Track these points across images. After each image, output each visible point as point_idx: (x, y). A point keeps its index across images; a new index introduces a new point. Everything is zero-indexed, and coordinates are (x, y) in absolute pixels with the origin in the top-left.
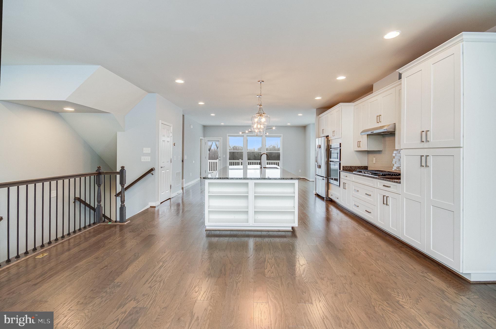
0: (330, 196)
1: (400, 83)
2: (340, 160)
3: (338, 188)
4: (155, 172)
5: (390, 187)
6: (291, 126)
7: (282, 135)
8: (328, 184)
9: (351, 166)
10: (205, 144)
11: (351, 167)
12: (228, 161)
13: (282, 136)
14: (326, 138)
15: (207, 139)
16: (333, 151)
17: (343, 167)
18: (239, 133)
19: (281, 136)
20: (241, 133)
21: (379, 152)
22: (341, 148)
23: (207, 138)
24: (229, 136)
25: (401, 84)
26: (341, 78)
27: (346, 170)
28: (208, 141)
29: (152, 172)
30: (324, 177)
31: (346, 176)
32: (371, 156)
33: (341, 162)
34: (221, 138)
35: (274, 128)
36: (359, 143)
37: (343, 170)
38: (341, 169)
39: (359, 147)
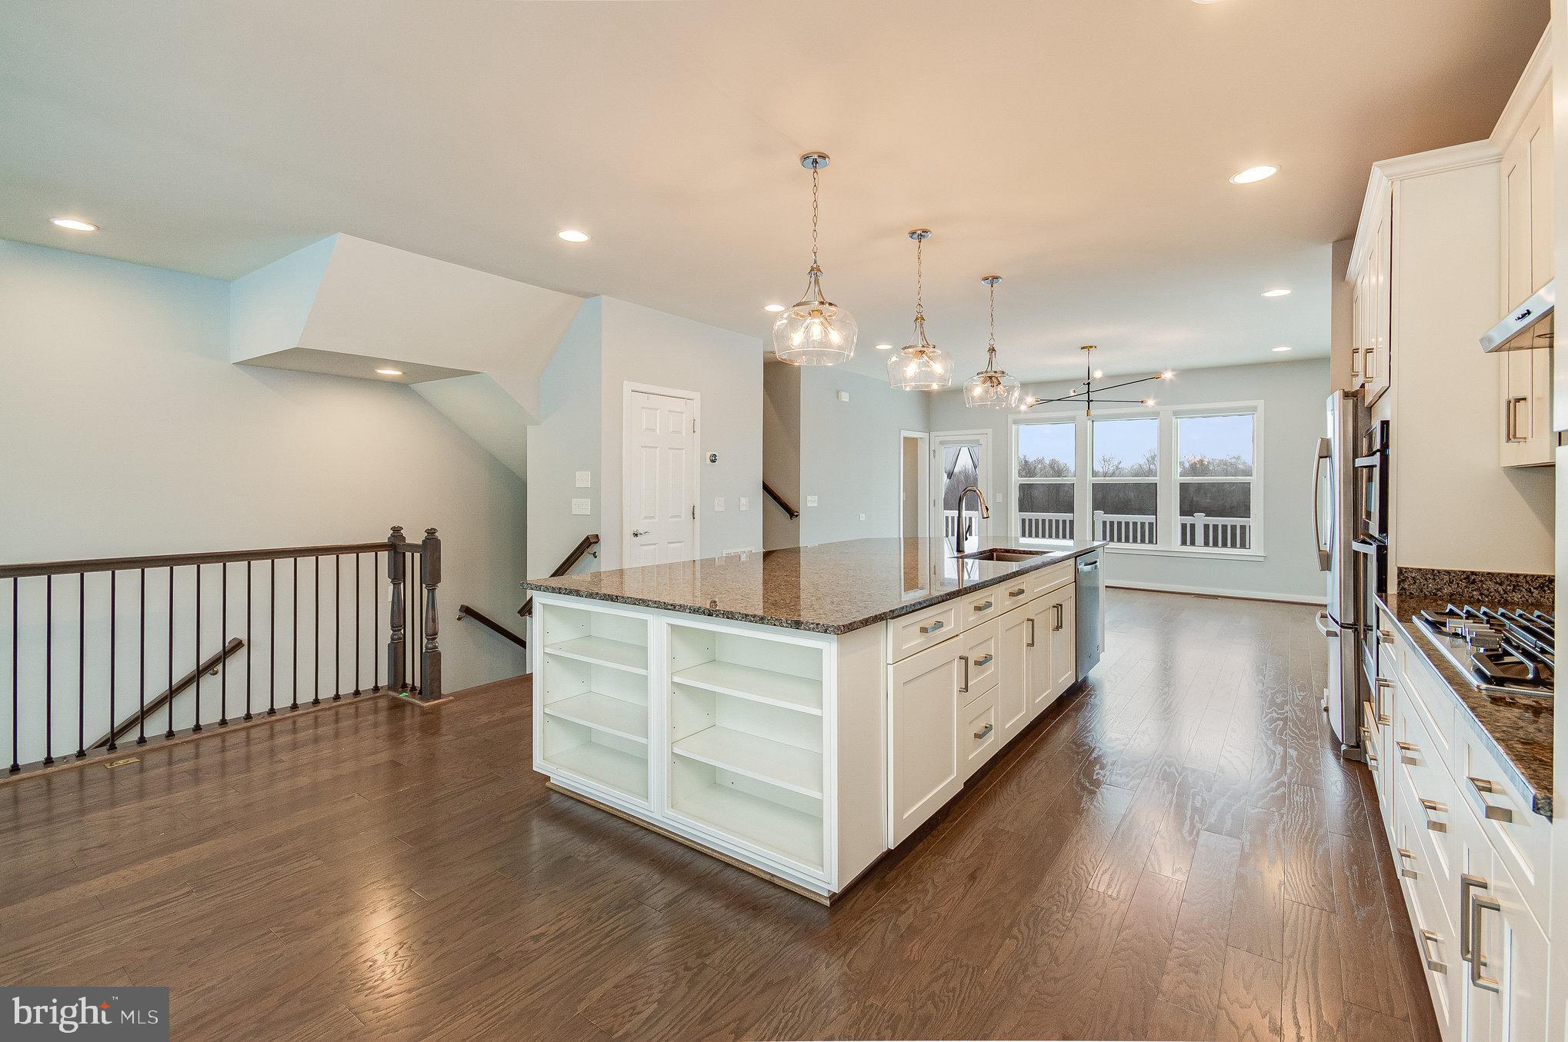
2: (1383, 529)
4: (604, 548)
7: (1259, 404)
8: (1358, 664)
10: (932, 453)
12: (1015, 517)
13: (1261, 409)
15: (938, 436)
17: (1402, 572)
19: (1254, 409)
22: (1393, 451)
23: (939, 433)
24: (1016, 422)
28: (943, 443)
29: (594, 548)
30: (1337, 622)
31: (1392, 640)
33: (1391, 542)
34: (987, 431)
35: (1168, 375)
36: (1512, 414)
37: (1402, 593)
38: (1393, 586)
39: (1513, 437)
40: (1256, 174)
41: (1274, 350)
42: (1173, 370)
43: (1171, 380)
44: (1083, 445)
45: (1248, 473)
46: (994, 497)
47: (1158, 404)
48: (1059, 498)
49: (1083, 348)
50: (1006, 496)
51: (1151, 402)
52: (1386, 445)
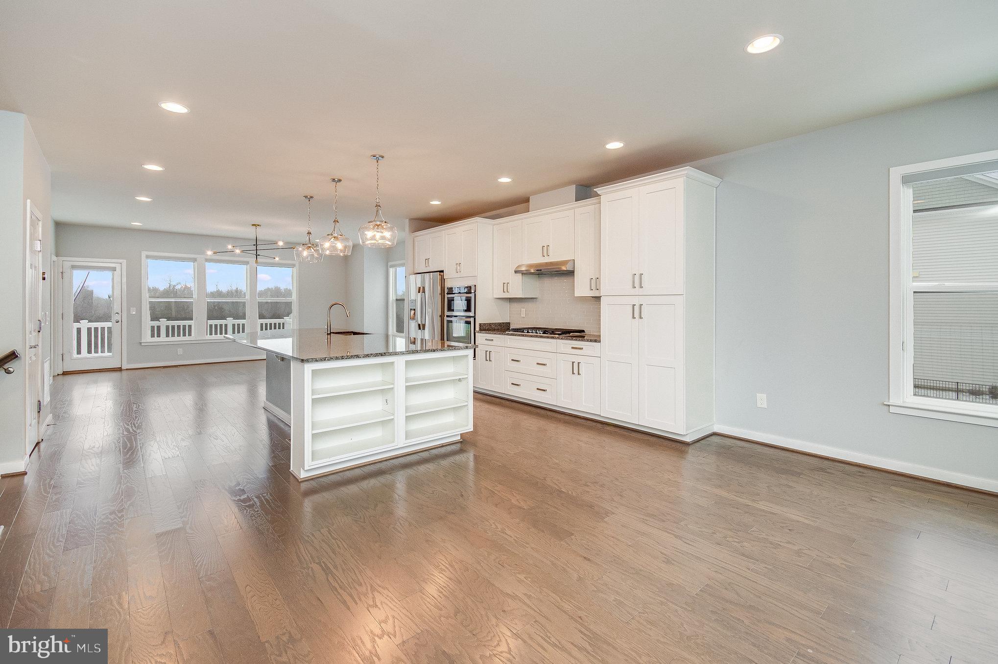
2: (475, 314)
5: (582, 349)
7: (296, 263)
10: (60, 275)
11: (490, 324)
12: (147, 324)
13: (297, 265)
14: (440, 274)
15: (68, 261)
16: (456, 298)
17: (480, 325)
18: (204, 253)
19: (294, 265)
20: (209, 253)
21: (532, 300)
22: (476, 293)
24: (148, 257)
26: (505, 180)
27: (484, 330)
28: (74, 267)
31: (492, 340)
32: (516, 306)
33: (476, 317)
34: (121, 261)
35: (281, 244)
36: (505, 286)
37: (481, 330)
38: (477, 329)
39: (506, 291)
44: (201, 277)
46: (129, 310)
47: (279, 259)
48: (182, 312)
49: (253, 225)
50: (139, 311)
51: (277, 259)
52: (475, 291)
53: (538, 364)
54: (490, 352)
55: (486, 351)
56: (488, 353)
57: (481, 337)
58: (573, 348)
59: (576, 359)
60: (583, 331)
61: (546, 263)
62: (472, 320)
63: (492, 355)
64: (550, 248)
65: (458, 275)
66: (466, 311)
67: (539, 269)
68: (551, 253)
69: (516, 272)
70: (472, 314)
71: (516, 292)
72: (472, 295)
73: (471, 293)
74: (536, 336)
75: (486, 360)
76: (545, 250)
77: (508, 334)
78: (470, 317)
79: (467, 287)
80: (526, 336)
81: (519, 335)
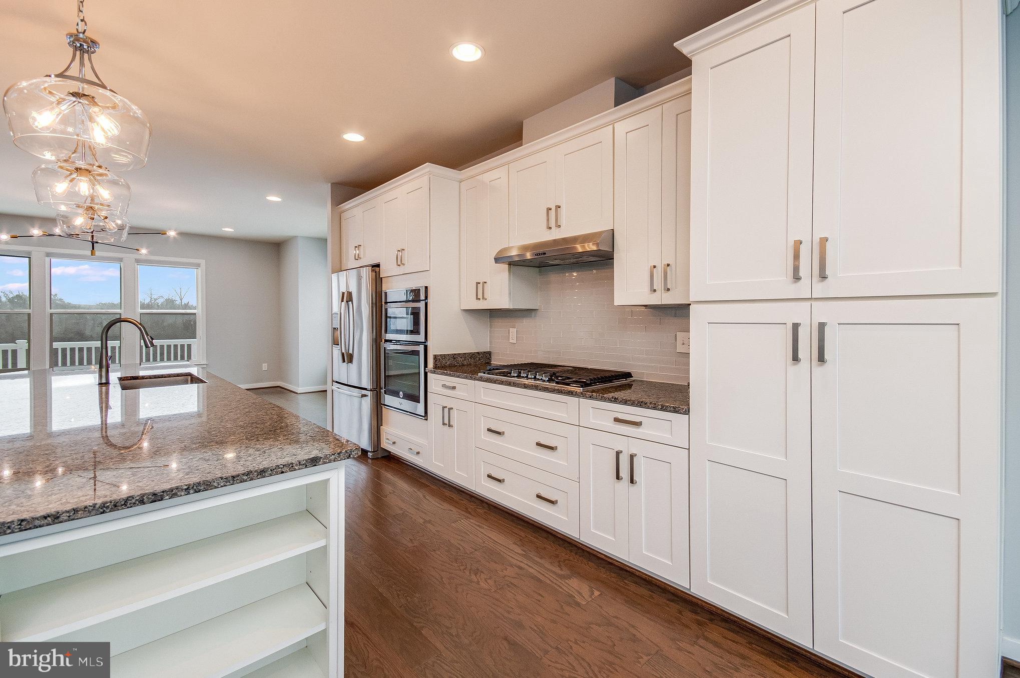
0: (385, 445)
1: (685, 88)
2: (426, 338)
3: (420, 422)
5: (640, 424)
6: (233, 239)
7: (203, 262)
8: (378, 408)
9: (455, 354)
11: (454, 356)
13: (203, 264)
14: (372, 271)
16: (392, 310)
17: (435, 357)
19: (198, 265)
20: (4, 238)
21: (528, 313)
22: (429, 301)
25: (689, 93)
27: (443, 367)
30: (365, 389)
31: (454, 388)
32: (500, 325)
33: (429, 344)
35: (172, 234)
36: (480, 287)
37: (436, 367)
38: (431, 364)
39: (481, 298)
40: (354, 137)
41: (223, 229)
42: (175, 230)
43: (174, 238)
45: (195, 308)
51: (144, 251)
52: (426, 298)
53: (538, 444)
54: (450, 409)
55: (444, 408)
56: (446, 410)
57: (436, 381)
58: (617, 420)
59: (627, 447)
60: (629, 375)
61: (554, 240)
62: (421, 348)
63: (454, 413)
64: (563, 212)
65: (402, 270)
66: (412, 332)
67: (541, 251)
68: (563, 221)
69: (497, 260)
70: (421, 338)
71: (500, 298)
72: (421, 305)
73: (419, 301)
74: (536, 388)
75: (444, 424)
76: (553, 213)
77: (481, 379)
78: (418, 343)
79: (412, 291)
80: (515, 385)
81: (502, 383)
